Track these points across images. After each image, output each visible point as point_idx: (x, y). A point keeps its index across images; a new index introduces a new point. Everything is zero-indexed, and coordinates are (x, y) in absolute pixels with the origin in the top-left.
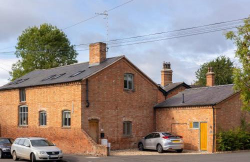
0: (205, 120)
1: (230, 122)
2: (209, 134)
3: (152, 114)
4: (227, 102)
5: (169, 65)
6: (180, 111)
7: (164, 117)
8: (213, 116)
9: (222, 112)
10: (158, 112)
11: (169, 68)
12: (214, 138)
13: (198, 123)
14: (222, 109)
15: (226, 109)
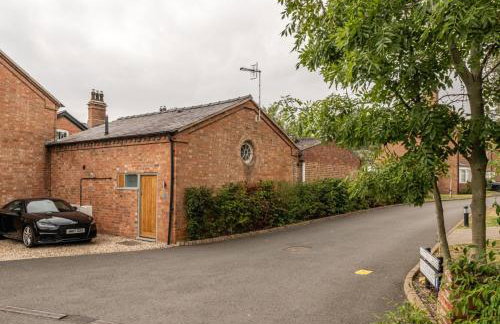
0: (151, 168)
1: (206, 175)
2: (160, 201)
3: (40, 159)
4: (202, 131)
5: (102, 96)
6: (99, 151)
7: (66, 165)
8: (169, 159)
9: (190, 151)
10: (55, 155)
11: (102, 100)
12: (171, 209)
13: (135, 176)
14: (190, 144)
15: (198, 145)
